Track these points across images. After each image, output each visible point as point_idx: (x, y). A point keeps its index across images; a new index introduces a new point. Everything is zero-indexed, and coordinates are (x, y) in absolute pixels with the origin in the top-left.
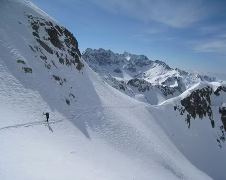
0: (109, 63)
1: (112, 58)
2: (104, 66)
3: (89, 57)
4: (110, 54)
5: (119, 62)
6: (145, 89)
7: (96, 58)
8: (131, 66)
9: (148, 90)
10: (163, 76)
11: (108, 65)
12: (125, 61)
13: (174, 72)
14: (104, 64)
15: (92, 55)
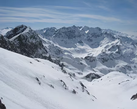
0: (75, 37)
1: (76, 34)
2: (71, 39)
3: (61, 35)
4: (75, 31)
5: (81, 35)
6: (93, 61)
7: (66, 34)
8: (89, 38)
9: (94, 61)
10: (110, 44)
11: (74, 39)
12: (85, 34)
13: (117, 41)
14: (71, 38)
15: (63, 32)
